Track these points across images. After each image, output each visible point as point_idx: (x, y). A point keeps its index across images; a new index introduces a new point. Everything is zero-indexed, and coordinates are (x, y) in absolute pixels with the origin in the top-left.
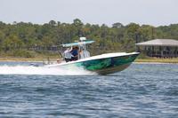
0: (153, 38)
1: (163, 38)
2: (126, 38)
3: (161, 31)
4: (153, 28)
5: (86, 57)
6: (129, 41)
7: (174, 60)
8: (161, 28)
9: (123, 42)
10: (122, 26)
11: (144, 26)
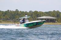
0: (43, 16)
1: (46, 16)
2: (34, 16)
3: (45, 14)
4: (43, 13)
5: (27, 22)
6: (35, 17)
7: (50, 23)
8: (46, 12)
9: (32, 17)
10: (32, 12)
11: (40, 12)
